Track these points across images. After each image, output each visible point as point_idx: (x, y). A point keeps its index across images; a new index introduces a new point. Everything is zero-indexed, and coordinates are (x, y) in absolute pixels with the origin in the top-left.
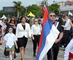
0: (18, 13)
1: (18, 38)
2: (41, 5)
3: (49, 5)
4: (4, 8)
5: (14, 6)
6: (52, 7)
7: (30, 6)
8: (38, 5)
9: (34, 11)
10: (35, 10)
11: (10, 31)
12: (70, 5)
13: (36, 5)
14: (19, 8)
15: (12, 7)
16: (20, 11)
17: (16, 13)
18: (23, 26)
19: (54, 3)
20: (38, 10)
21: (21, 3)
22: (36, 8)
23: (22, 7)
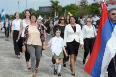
0: (55, 13)
1: (67, 43)
2: (80, 4)
3: (89, 5)
4: (40, 8)
5: (50, 6)
6: (92, 6)
7: (68, 6)
8: (77, 5)
9: (73, 11)
10: (74, 9)
11: (57, 34)
12: (112, 4)
13: (75, 4)
14: (56, 8)
15: (49, 7)
16: (57, 11)
17: (53, 13)
18: (72, 27)
19: (94, 2)
20: (77, 10)
21: (58, 2)
22: (75, 8)
23: (60, 7)
